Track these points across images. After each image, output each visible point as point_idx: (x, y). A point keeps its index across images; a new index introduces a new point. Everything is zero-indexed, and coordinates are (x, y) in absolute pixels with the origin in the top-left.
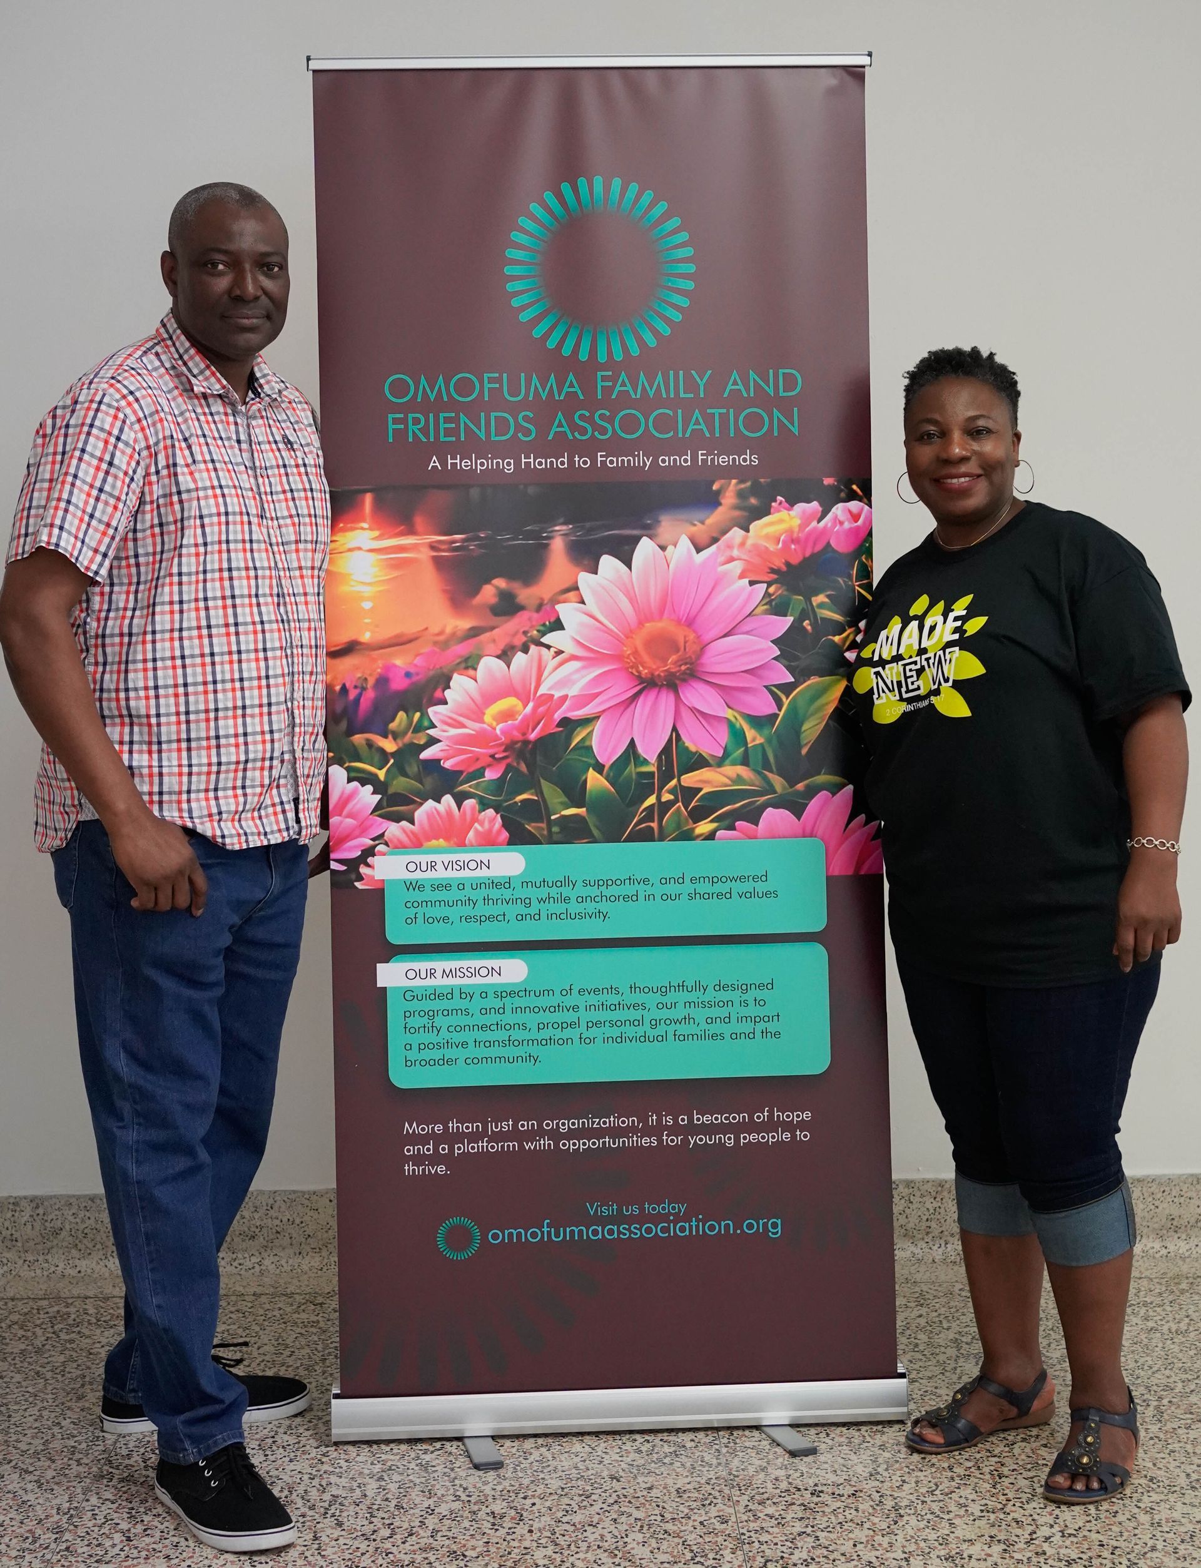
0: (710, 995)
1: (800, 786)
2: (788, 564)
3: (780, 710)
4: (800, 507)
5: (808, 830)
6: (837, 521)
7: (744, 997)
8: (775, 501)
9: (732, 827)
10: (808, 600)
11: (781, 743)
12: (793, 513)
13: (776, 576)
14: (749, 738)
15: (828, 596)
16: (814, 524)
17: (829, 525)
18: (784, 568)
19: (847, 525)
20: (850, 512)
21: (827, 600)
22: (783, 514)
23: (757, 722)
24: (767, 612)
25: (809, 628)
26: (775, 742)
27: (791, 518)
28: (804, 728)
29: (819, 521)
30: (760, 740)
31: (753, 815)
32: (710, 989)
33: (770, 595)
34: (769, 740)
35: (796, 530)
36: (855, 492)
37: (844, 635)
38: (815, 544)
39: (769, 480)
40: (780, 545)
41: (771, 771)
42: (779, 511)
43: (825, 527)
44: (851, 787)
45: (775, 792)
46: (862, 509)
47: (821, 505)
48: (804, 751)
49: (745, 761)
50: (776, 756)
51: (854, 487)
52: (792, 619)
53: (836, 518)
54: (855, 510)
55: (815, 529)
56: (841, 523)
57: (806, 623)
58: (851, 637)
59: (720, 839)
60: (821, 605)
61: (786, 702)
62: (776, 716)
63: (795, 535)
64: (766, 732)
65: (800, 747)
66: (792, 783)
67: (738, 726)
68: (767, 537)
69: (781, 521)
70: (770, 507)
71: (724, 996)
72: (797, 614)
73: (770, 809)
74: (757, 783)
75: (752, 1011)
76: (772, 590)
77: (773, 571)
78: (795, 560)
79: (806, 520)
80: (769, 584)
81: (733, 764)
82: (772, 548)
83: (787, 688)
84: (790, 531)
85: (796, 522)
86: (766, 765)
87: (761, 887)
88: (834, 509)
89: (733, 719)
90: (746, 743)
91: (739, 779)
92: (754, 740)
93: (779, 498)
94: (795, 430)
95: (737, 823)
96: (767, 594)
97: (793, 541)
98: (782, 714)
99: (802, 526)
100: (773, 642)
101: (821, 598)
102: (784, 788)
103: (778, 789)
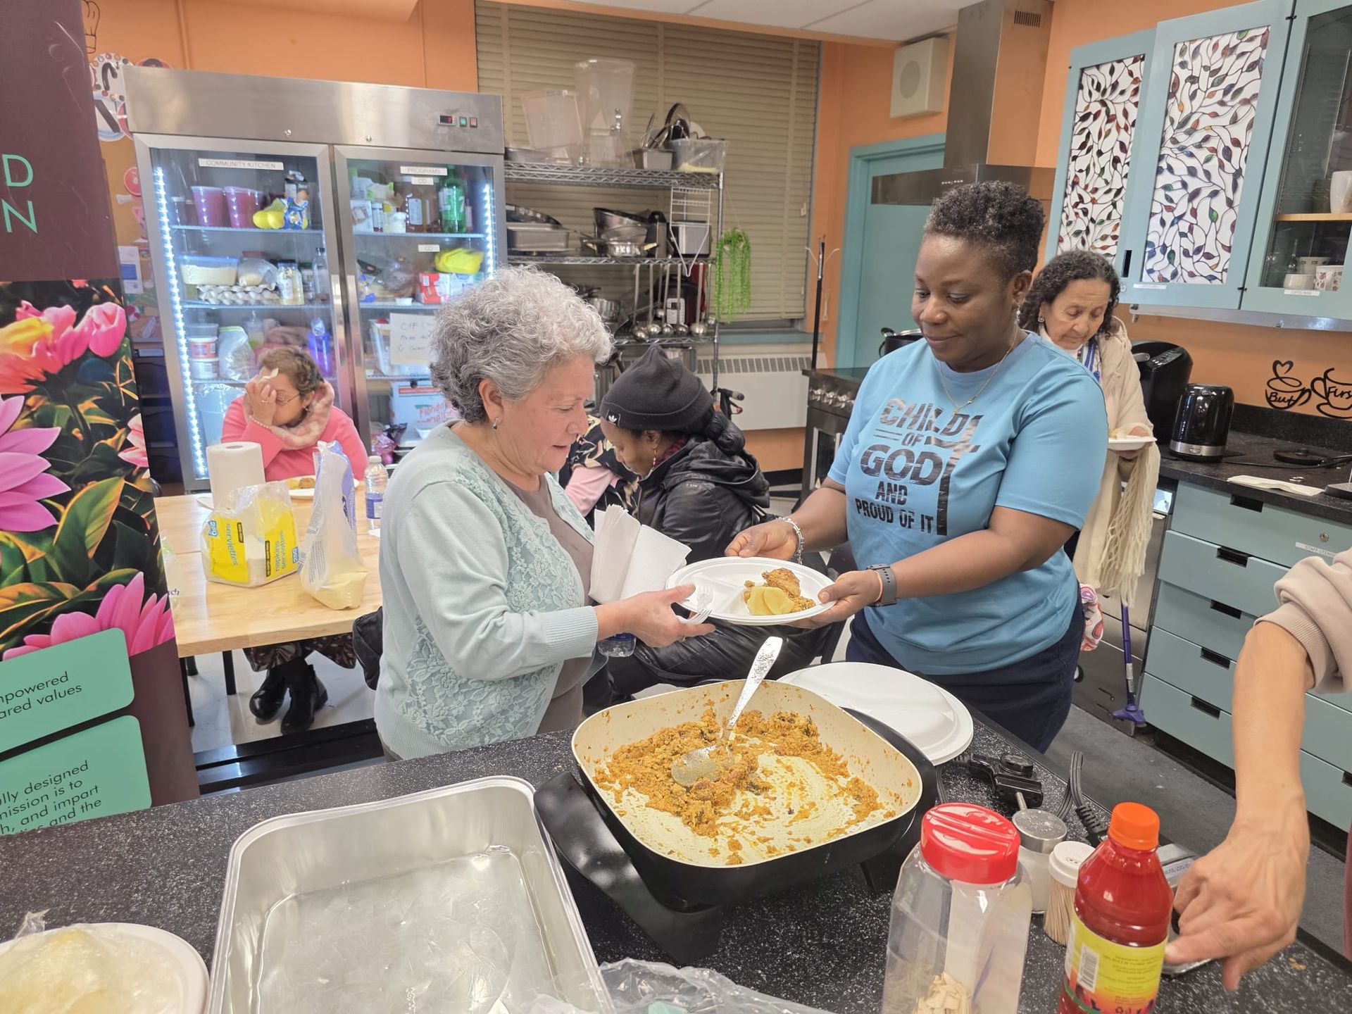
0: (22, 799)
1: (92, 587)
2: (46, 373)
3: (58, 519)
4: (51, 311)
5: (105, 623)
6: (92, 324)
7: (58, 787)
8: (20, 306)
9: (21, 643)
10: (74, 407)
11: (65, 552)
12: (43, 319)
13: (34, 387)
14: (26, 555)
15: (95, 402)
16: (70, 329)
17: (86, 329)
18: (43, 379)
19: (104, 328)
20: (105, 314)
21: (95, 406)
22: (32, 320)
23: (34, 537)
24: (27, 426)
25: (80, 436)
26: (58, 552)
27: (42, 324)
28: (88, 532)
29: (75, 325)
30: (40, 554)
31: (43, 626)
32: (22, 793)
33: (29, 408)
34: (51, 552)
35: (50, 336)
36: (106, 292)
37: (116, 436)
38: (73, 350)
39: (9, 283)
40: (34, 354)
41: (58, 580)
42: (26, 317)
43: (83, 330)
44: (141, 574)
45: (66, 599)
46: (115, 312)
47: (75, 309)
48: (91, 554)
49: (26, 577)
50: (60, 565)
51: (106, 288)
52: (59, 429)
53: (91, 322)
54: (109, 312)
55: (71, 334)
56: (98, 327)
57: (75, 432)
58: (123, 438)
59: (8, 658)
60: (88, 412)
61: (64, 512)
62: (55, 527)
63: (50, 342)
64: (46, 544)
65: (86, 551)
66: (82, 587)
67: (12, 545)
68: (16, 345)
69: (30, 328)
70: (15, 312)
71: (36, 794)
72: (64, 422)
73: (61, 615)
74: (43, 595)
75: (70, 794)
76: (30, 402)
77: (30, 382)
78: (54, 369)
79: (60, 325)
80: (27, 396)
81: (13, 583)
82: (23, 357)
83: (64, 499)
84: (42, 338)
85: (49, 328)
86: (51, 576)
87: (61, 688)
88: (88, 312)
89: (5, 541)
90: (23, 560)
91: (22, 597)
92: (33, 555)
93: (24, 302)
94: (33, 226)
95: (26, 639)
96: (25, 406)
97: (48, 349)
98: (61, 524)
99: (56, 333)
100: (40, 455)
101: (87, 405)
102: (74, 592)
103: (68, 595)
